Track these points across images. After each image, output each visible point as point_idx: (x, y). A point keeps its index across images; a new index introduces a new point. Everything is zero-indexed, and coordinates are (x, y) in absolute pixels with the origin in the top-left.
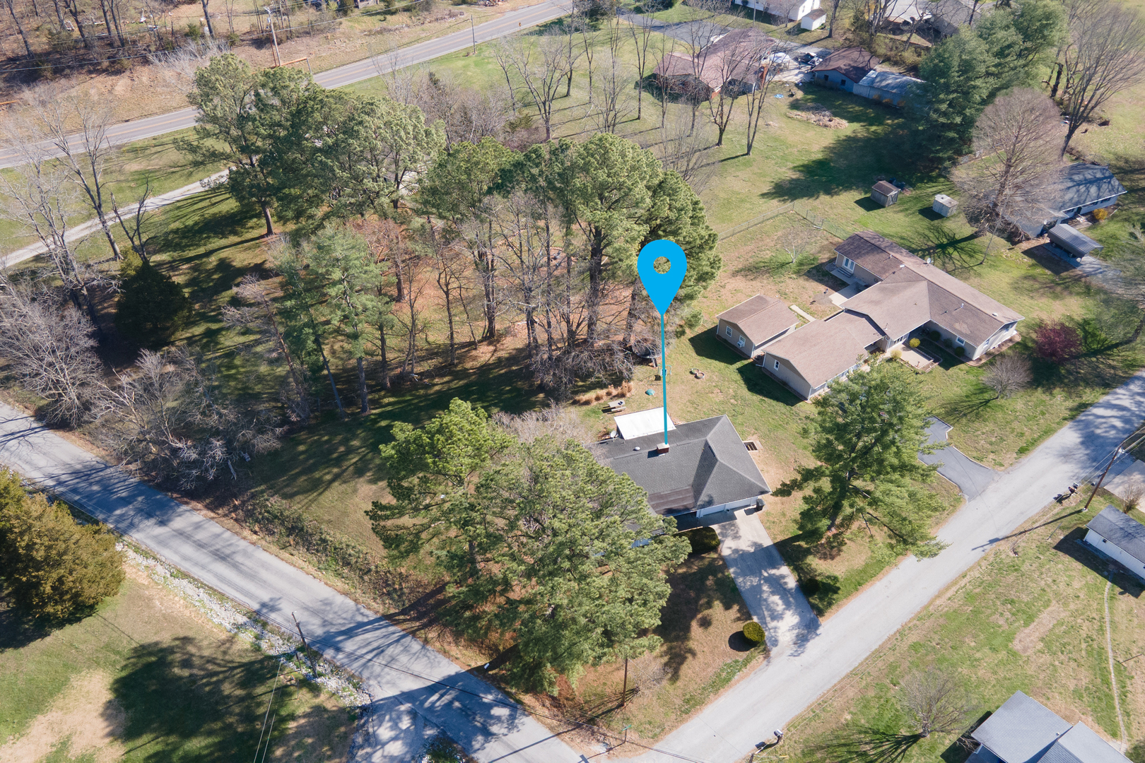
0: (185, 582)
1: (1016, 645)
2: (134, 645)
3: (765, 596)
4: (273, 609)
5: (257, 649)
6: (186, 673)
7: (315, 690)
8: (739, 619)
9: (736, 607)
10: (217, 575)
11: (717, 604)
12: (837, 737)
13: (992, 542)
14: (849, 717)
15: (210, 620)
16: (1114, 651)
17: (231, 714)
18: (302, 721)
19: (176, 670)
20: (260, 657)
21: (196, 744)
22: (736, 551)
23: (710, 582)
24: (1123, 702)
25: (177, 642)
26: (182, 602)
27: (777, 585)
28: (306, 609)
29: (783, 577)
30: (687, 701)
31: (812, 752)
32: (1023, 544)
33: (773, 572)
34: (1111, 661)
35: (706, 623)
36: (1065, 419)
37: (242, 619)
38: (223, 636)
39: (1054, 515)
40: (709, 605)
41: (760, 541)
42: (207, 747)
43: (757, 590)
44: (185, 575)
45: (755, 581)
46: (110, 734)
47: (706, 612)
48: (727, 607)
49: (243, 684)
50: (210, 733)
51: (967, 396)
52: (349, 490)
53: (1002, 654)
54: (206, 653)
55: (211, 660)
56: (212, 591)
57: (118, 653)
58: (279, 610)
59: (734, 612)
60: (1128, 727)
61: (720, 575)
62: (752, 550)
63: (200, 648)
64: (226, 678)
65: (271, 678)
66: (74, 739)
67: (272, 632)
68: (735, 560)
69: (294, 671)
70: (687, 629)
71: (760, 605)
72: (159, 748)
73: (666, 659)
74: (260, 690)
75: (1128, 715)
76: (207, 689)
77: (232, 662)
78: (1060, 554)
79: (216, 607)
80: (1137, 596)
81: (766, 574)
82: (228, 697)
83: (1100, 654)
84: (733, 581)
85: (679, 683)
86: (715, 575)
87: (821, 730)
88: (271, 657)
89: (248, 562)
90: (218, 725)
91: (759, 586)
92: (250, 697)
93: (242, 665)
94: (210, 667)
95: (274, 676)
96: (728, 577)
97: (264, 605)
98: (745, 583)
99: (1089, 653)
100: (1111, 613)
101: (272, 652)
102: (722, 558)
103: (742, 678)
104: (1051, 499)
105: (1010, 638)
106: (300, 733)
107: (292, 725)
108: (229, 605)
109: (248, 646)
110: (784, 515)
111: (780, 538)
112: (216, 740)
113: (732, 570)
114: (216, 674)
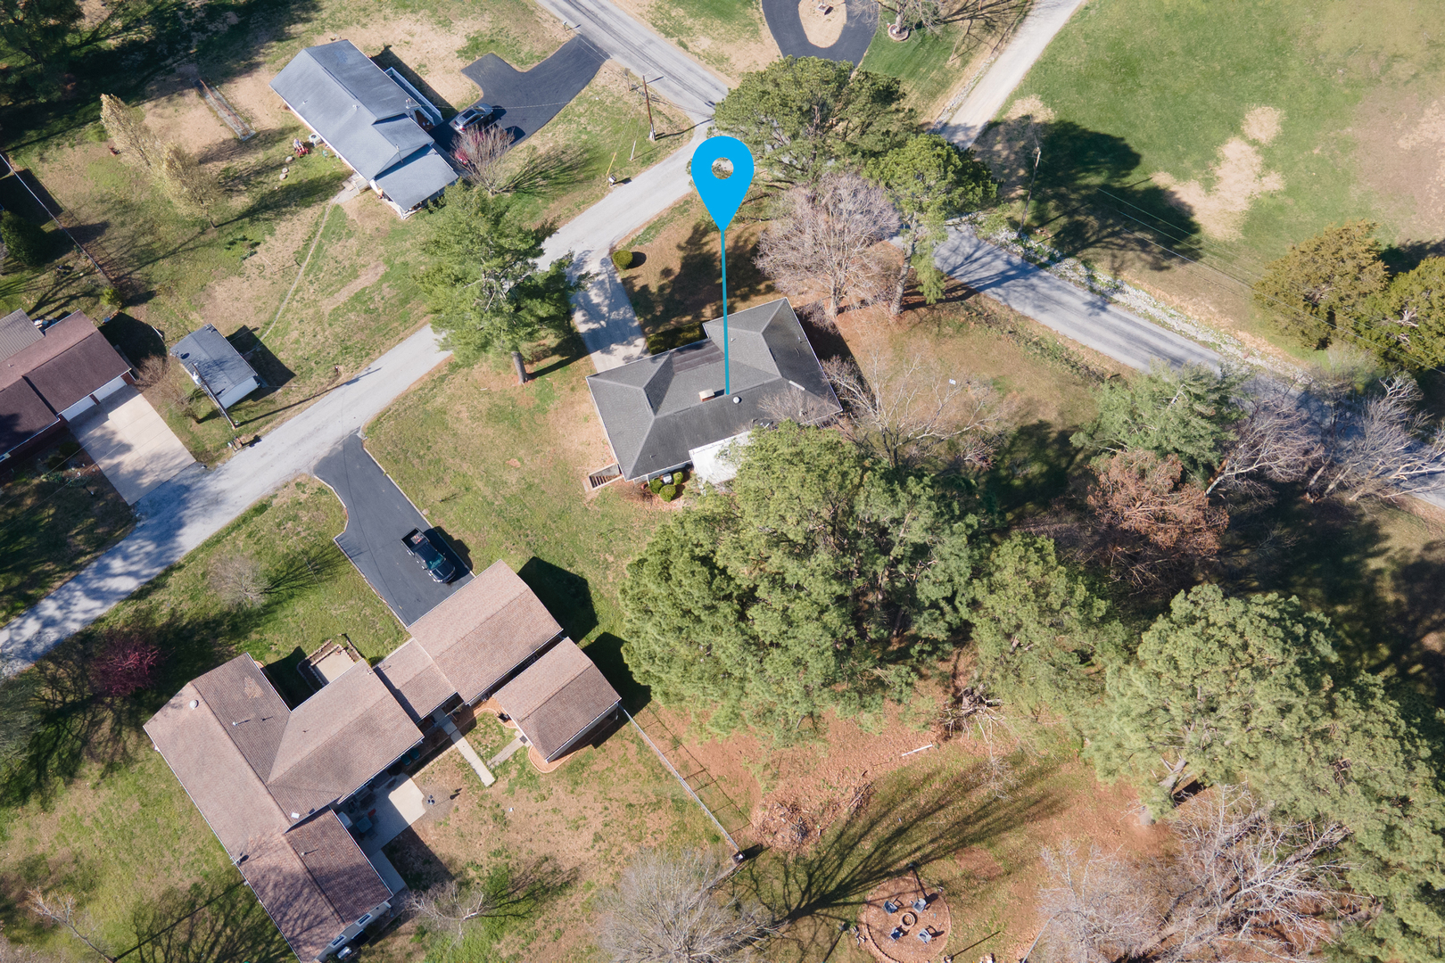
0: (1200, 338)
1: (382, 270)
2: (1204, 260)
3: (607, 302)
4: (1092, 304)
5: (1086, 263)
6: (1138, 235)
7: (1014, 224)
8: (635, 278)
9: (637, 289)
10: (1171, 342)
11: (654, 289)
12: (564, 189)
13: (357, 380)
14: (552, 205)
15: (1150, 293)
16: (297, 273)
17: (1077, 200)
18: (1013, 195)
19: (1148, 237)
20: (1079, 255)
21: (1095, 180)
22: (629, 344)
23: (659, 310)
24: (314, 233)
25: (1165, 264)
26: (1190, 314)
27: (592, 313)
28: (1058, 303)
29: (585, 322)
30: (686, 210)
31: (587, 178)
32: (323, 380)
33: (595, 326)
34: (304, 265)
35: (666, 272)
36: (181, 567)
37: (1117, 297)
38: (1125, 275)
39: (271, 420)
40: (661, 288)
41: (605, 356)
42: (1084, 177)
43: (612, 307)
44: (1204, 344)
45: (614, 315)
46: (1173, 193)
47: (665, 281)
48: (645, 288)
49: (1083, 225)
50: (1087, 187)
51: (291, 596)
52: (1067, 416)
53: (399, 261)
54: (1130, 255)
55: (1122, 247)
56: (1163, 325)
57: (1215, 254)
58: (1086, 304)
59: (639, 284)
60: (323, 214)
61: (649, 317)
62: (613, 346)
63: (1139, 257)
64: (1100, 231)
65: (1059, 233)
66: (1203, 193)
67: (1083, 284)
68: (632, 335)
69: (1041, 242)
70: (684, 266)
71: (613, 293)
72: (1126, 180)
73: (704, 240)
74: (1063, 221)
75: (316, 224)
76: (1111, 221)
77: (1103, 247)
78: (292, 368)
79: (1151, 310)
80: (245, 328)
81: (603, 323)
82: (1088, 215)
83: (310, 271)
84: (637, 313)
85: (693, 223)
86: (654, 316)
87: (577, 195)
88: (1069, 255)
89: (1147, 356)
90: (1083, 192)
91: (610, 311)
92: (1070, 213)
93: (1091, 245)
94: (1119, 241)
95: (1056, 236)
96: (641, 316)
97: (1103, 309)
98: (625, 312)
99: (320, 269)
100: (278, 308)
101: (1070, 261)
102: (644, 334)
103: (637, 230)
104: (264, 440)
105: (386, 277)
106: (1012, 186)
107: (1021, 192)
108: (1140, 311)
109: (1097, 266)
110: (573, 389)
111: (581, 361)
112: (1078, 182)
113: (636, 324)
114: (1109, 235)
